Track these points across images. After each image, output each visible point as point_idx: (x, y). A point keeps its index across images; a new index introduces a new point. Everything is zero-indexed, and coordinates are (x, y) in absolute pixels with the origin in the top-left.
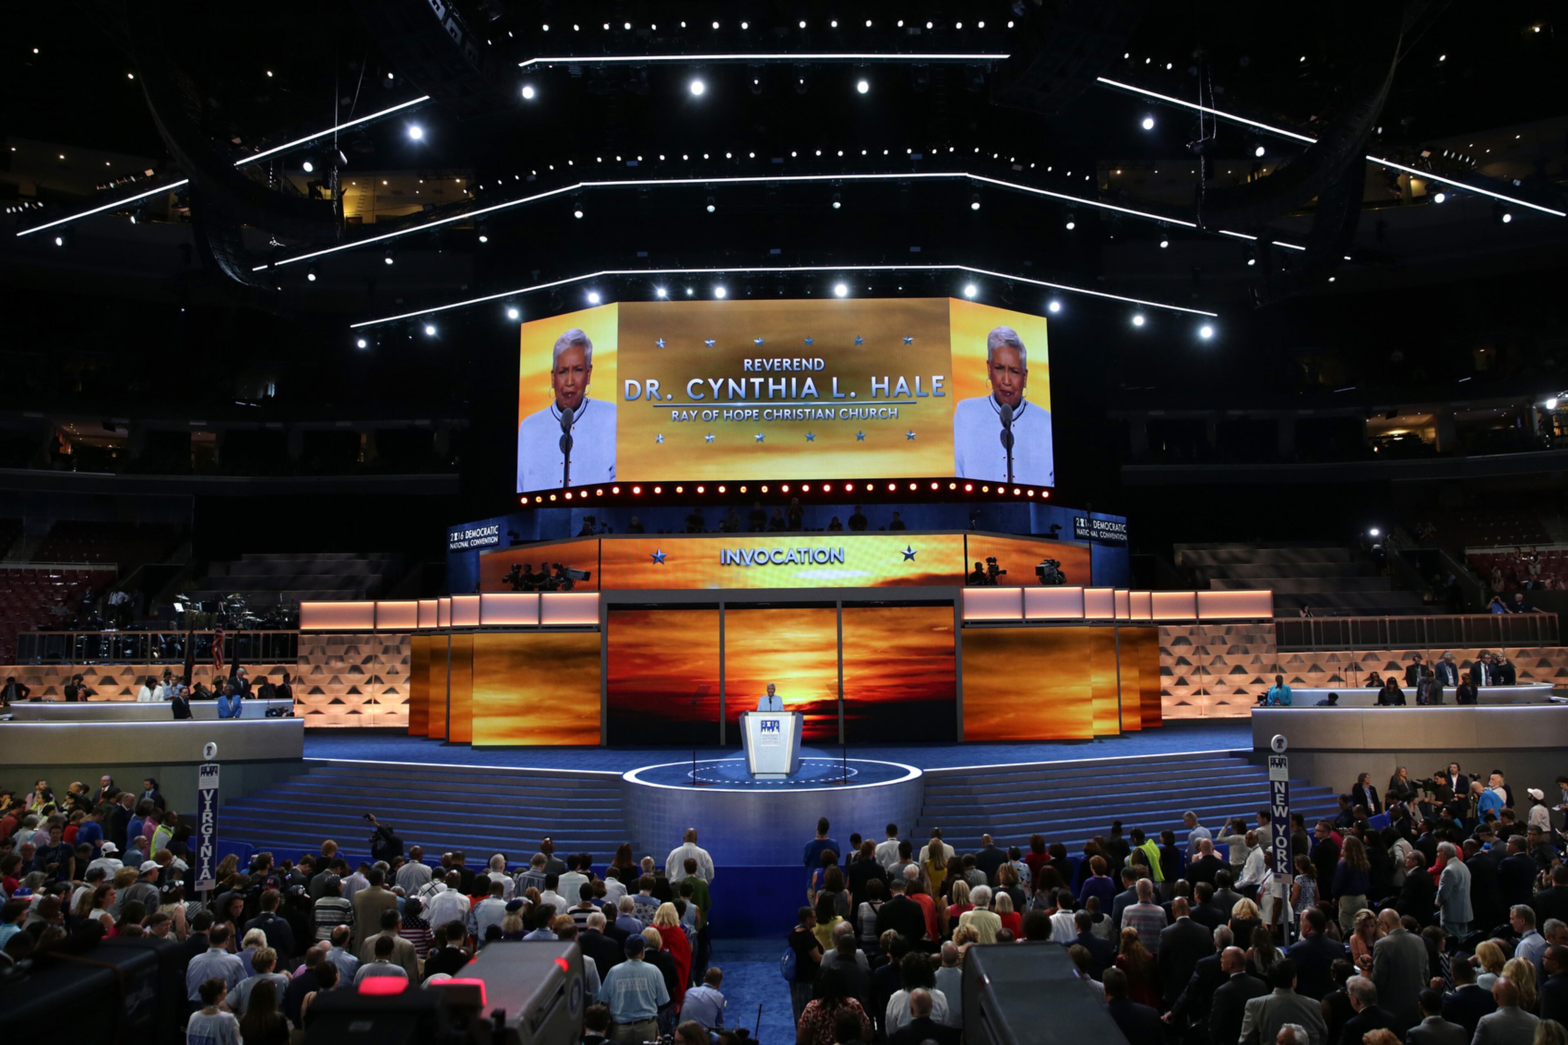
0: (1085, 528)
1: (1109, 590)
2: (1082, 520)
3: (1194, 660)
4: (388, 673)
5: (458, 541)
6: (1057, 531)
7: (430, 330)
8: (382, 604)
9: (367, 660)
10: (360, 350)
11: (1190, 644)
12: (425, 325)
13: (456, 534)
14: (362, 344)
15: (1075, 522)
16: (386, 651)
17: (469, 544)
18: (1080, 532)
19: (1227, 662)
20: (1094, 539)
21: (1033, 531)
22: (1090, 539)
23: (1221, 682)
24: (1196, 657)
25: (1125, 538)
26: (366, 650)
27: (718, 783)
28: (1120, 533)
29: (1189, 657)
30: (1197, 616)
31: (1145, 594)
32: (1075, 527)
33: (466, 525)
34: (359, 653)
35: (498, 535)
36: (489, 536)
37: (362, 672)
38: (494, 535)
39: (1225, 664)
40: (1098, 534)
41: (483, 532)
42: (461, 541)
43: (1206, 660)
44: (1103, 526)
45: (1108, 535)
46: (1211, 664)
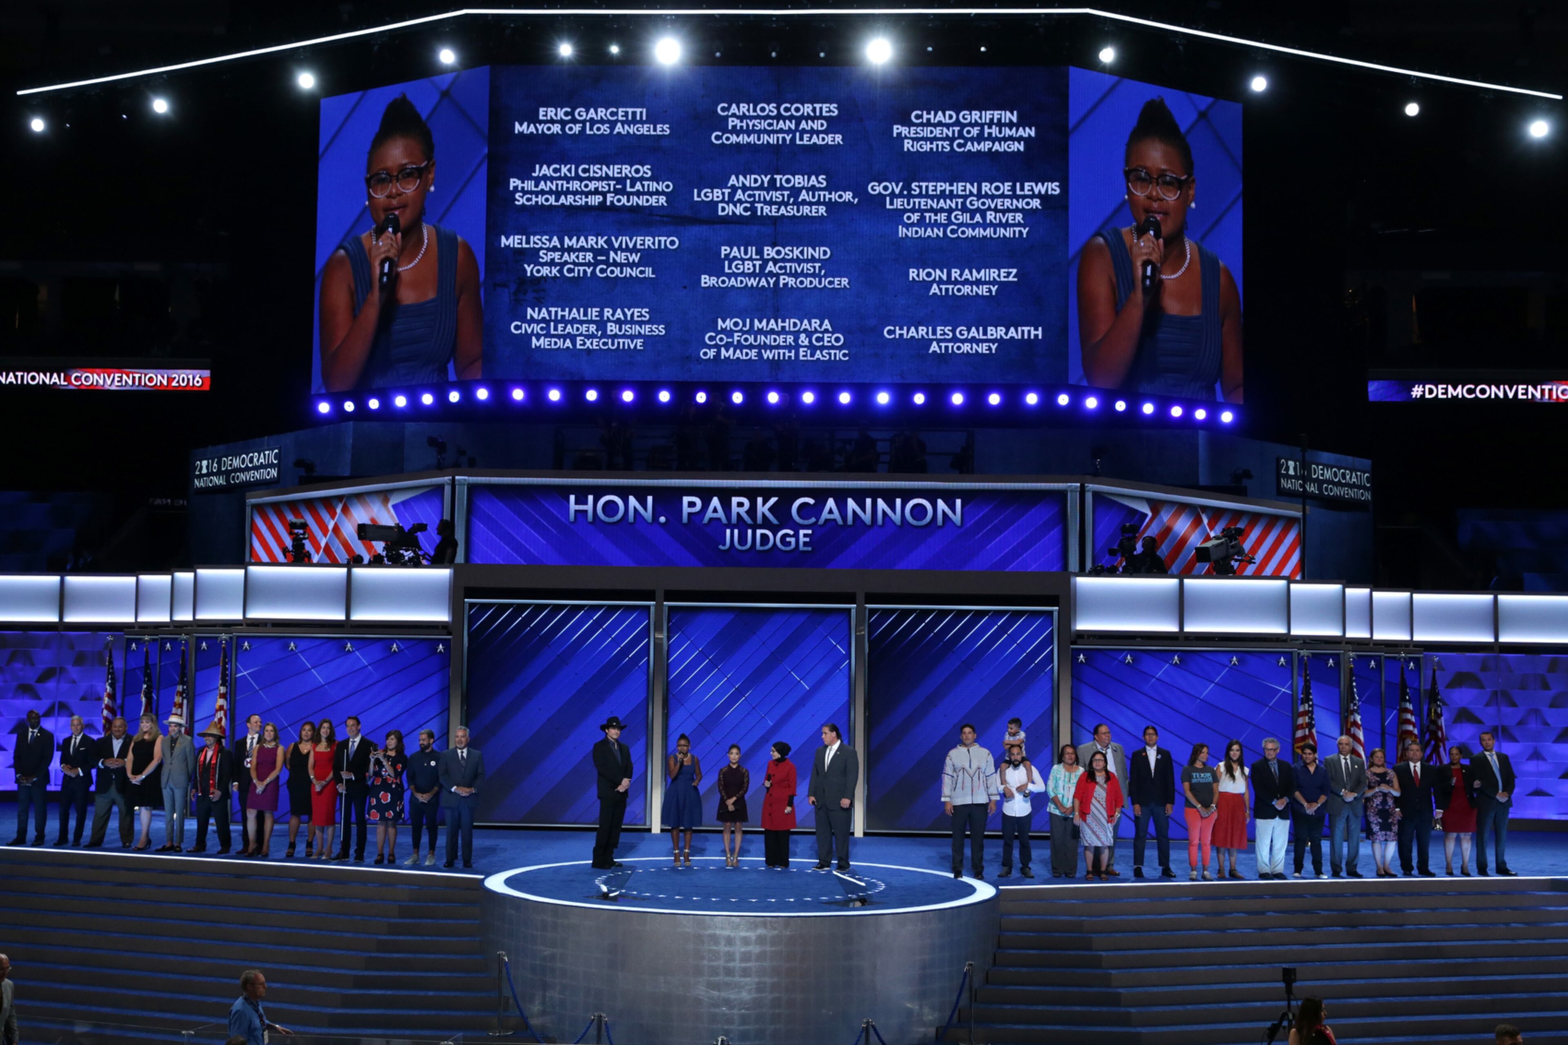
0: (1294, 477)
1: (1337, 587)
2: (1291, 464)
3: (1488, 715)
4: (83, 699)
5: (208, 475)
6: (1246, 482)
7: (160, 106)
8: (73, 580)
9: (47, 675)
10: (36, 138)
11: (1482, 687)
12: (151, 96)
13: (205, 463)
14: (38, 125)
15: (1279, 467)
16: (80, 660)
17: (227, 480)
18: (1286, 484)
19: (1549, 721)
20: (1312, 496)
21: (1203, 480)
22: (1303, 497)
23: (1536, 755)
24: (1491, 710)
25: (1368, 496)
26: (45, 658)
27: (645, 899)
28: (1359, 487)
29: (1477, 709)
30: (1496, 637)
31: (1402, 596)
32: (1279, 476)
33: (222, 447)
34: (32, 665)
35: (278, 466)
36: (262, 466)
37: (37, 697)
38: (272, 466)
39: (1546, 724)
40: (1320, 488)
41: (251, 460)
42: (213, 474)
43: (1510, 716)
44: (1328, 474)
45: (1337, 491)
46: (1520, 723)
